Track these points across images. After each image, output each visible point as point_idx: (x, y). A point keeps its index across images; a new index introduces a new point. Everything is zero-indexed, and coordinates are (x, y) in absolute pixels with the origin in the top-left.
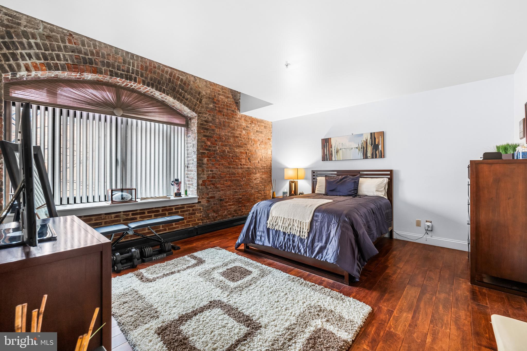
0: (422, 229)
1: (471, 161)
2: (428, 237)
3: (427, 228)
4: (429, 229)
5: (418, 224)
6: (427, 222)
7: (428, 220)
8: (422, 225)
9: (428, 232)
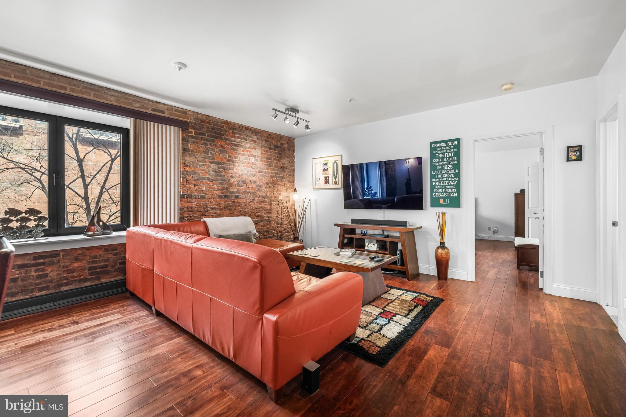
0: (492, 232)
1: (515, 193)
2: (495, 236)
3: (494, 231)
4: (495, 231)
5: (489, 229)
6: (494, 227)
7: (495, 226)
8: (492, 229)
9: (495, 233)
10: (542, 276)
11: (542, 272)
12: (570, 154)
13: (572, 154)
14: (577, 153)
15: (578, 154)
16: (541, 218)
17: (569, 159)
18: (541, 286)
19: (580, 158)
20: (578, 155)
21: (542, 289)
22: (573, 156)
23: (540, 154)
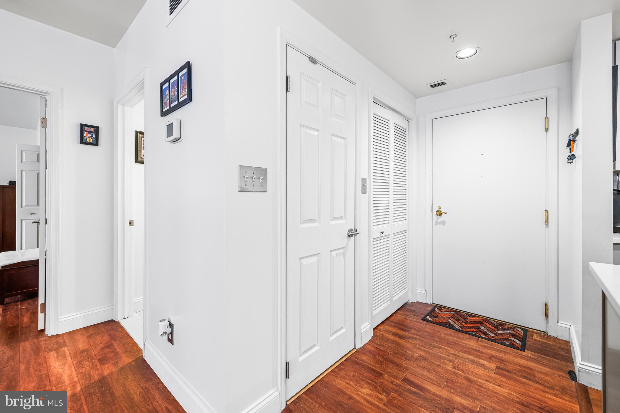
10: (44, 311)
11: (44, 305)
12: (85, 135)
13: (87, 135)
14: (92, 136)
15: (94, 136)
16: (42, 222)
17: (83, 141)
18: (41, 327)
19: (96, 143)
20: (94, 138)
21: (43, 331)
22: (89, 137)
23: (41, 126)
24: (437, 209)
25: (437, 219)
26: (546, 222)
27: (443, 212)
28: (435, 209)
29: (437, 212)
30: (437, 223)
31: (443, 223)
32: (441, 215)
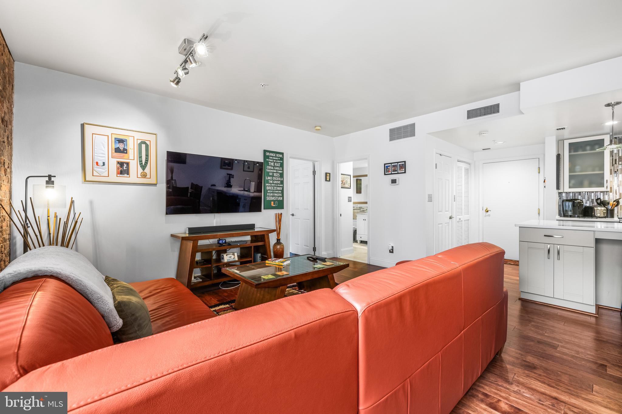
17: (326, 180)
20: (329, 178)
24: (486, 209)
25: (486, 214)
26: (539, 214)
27: (489, 210)
28: (485, 209)
29: (486, 210)
30: (485, 216)
31: (489, 215)
32: (488, 211)
